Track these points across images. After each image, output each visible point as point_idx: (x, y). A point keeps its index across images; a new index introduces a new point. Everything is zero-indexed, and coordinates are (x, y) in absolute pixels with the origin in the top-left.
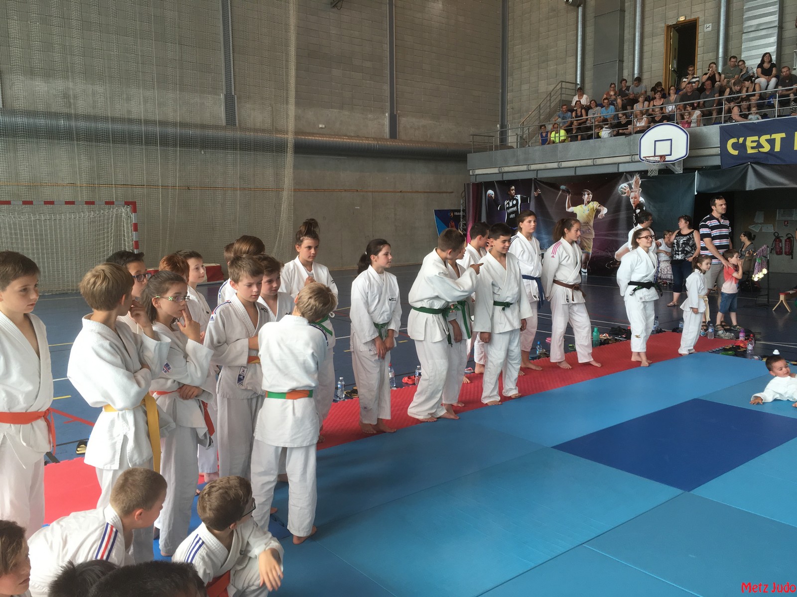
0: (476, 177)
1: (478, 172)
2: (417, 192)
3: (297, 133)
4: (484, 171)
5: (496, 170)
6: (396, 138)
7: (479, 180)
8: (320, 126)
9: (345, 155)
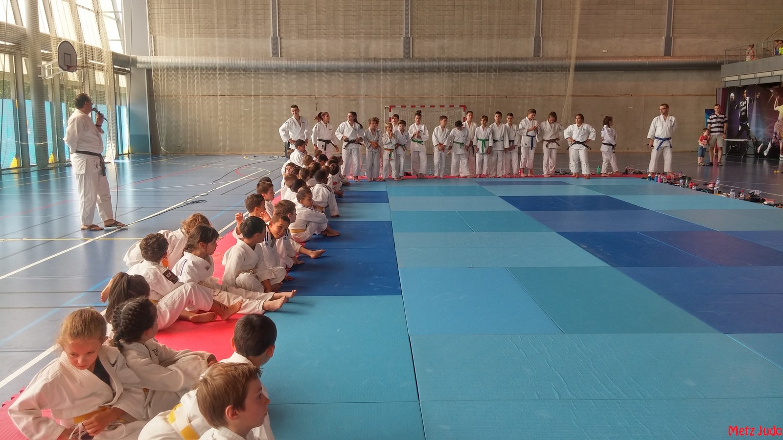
0: (725, 83)
1: (727, 79)
2: (689, 95)
3: (577, 58)
4: (732, 79)
5: (736, 78)
6: (669, 55)
7: (728, 85)
8: (604, 51)
9: (622, 70)
